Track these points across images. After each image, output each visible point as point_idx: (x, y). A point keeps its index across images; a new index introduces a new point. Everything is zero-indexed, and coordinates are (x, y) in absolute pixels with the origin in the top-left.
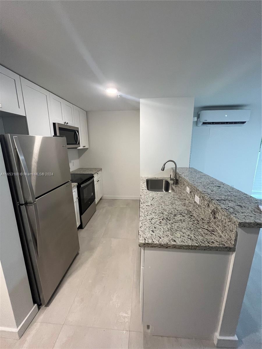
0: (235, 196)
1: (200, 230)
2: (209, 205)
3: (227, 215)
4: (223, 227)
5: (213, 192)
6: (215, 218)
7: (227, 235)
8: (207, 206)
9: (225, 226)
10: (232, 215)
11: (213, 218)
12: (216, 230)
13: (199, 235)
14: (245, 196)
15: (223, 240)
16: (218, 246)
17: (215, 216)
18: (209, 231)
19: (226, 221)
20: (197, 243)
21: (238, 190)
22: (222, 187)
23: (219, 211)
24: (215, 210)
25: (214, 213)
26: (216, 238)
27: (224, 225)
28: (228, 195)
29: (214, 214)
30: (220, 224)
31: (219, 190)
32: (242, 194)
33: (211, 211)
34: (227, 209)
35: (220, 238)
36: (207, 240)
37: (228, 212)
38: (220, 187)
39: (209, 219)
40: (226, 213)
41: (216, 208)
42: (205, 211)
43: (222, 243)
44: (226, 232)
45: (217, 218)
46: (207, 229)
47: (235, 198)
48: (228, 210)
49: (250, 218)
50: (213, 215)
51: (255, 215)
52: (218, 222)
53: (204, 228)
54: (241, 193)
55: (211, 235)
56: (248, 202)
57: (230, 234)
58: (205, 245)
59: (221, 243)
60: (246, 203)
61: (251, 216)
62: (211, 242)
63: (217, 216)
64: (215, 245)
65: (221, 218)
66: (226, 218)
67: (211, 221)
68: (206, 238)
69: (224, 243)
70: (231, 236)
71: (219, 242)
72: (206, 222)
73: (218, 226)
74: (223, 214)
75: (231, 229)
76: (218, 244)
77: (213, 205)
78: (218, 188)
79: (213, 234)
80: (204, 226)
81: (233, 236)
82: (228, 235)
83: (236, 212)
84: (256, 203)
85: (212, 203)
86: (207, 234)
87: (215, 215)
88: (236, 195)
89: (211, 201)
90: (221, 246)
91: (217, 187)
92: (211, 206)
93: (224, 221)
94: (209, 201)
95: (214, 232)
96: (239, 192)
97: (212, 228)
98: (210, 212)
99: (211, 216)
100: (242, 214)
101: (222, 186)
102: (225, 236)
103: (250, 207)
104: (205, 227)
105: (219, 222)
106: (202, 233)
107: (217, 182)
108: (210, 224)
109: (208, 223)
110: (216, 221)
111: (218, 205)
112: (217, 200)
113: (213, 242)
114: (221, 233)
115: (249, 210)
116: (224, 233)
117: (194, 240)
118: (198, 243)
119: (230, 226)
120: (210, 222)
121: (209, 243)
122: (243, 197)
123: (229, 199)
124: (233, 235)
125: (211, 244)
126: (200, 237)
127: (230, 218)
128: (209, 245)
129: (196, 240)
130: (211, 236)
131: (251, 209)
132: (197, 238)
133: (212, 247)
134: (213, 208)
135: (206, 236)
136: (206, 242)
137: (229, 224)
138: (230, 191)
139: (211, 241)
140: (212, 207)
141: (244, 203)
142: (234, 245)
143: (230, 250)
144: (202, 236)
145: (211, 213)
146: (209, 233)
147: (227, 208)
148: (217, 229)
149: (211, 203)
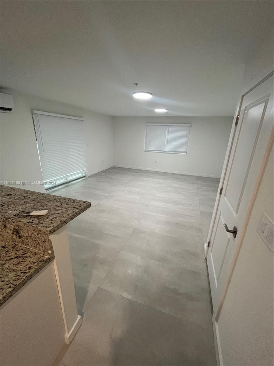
0: (33, 201)
1: (7, 265)
2: (5, 226)
3: (33, 229)
4: (34, 242)
5: (3, 207)
6: (20, 237)
7: (41, 248)
8: (3, 228)
9: (36, 240)
10: (39, 226)
11: (18, 238)
12: (28, 249)
13: (7, 273)
14: (42, 196)
15: (39, 256)
16: (37, 267)
17: (19, 236)
18: (20, 257)
19: (35, 234)
20: (10, 287)
21: (34, 192)
22: (13, 195)
23: (22, 228)
24: (17, 228)
25: (16, 232)
26: (31, 260)
27: (34, 240)
28: (25, 202)
29: (18, 232)
30: (29, 241)
31: (12, 199)
32: (39, 195)
33: (11, 232)
34: (31, 223)
35: (36, 256)
36: (21, 271)
37: (34, 225)
38: (11, 195)
39: (14, 241)
40: (32, 227)
41: (17, 226)
42: (3, 234)
43: (40, 260)
44: (39, 246)
45: (24, 236)
46: (16, 256)
47: (33, 203)
48: (33, 222)
49: (56, 219)
50: (16, 235)
51: (59, 213)
52: (25, 240)
53: (11, 257)
54: (37, 194)
55: (23, 260)
56: (48, 202)
57: (44, 246)
58: (22, 280)
59: (38, 261)
60: (47, 205)
61: (56, 217)
62: (29, 269)
63: (22, 233)
64: (33, 269)
65: (28, 234)
66: (33, 232)
67: (17, 243)
68: (19, 269)
69: (42, 258)
70: (45, 247)
71: (36, 261)
72: (10, 247)
73: (28, 244)
74: (29, 229)
75: (43, 240)
76: (36, 266)
77: (12, 224)
78: (8, 197)
79: (25, 258)
80: (10, 255)
81: (47, 246)
82: (43, 247)
83: (42, 221)
84: (54, 200)
85: (9, 222)
86: (18, 264)
87: (19, 234)
88: (33, 199)
89: (7, 220)
90: (40, 264)
91: (6, 196)
92: (8, 225)
93: (33, 236)
94: (4, 222)
95: (26, 254)
96: (35, 194)
97: (21, 251)
98: (10, 234)
99: (15, 237)
100: (48, 220)
101: (12, 192)
102: (40, 249)
103: (51, 207)
104: (12, 255)
105: (27, 239)
106: (12, 266)
107: (4, 190)
108: (17, 247)
109: (14, 247)
110: (23, 239)
111: (18, 221)
112: (15, 216)
113: (30, 268)
114: (34, 249)
115: (52, 211)
116: (37, 247)
117: (3, 287)
118: (12, 285)
119: (41, 238)
120: (16, 245)
121: (26, 272)
122: (41, 198)
123: (28, 208)
124: (48, 244)
125: (29, 272)
126: (10, 275)
127: (38, 231)
128: (26, 275)
129: (7, 283)
130: (25, 262)
131: (53, 209)
132: (7, 280)
133: (31, 275)
134: (13, 227)
135: (18, 266)
136: (22, 274)
137: (39, 236)
138: (25, 197)
139: (27, 269)
140: (11, 226)
141: (44, 205)
142: (51, 253)
143: (50, 260)
144: (13, 270)
145: (13, 233)
146: (21, 260)
147: (31, 221)
148: (28, 247)
149: (7, 222)
